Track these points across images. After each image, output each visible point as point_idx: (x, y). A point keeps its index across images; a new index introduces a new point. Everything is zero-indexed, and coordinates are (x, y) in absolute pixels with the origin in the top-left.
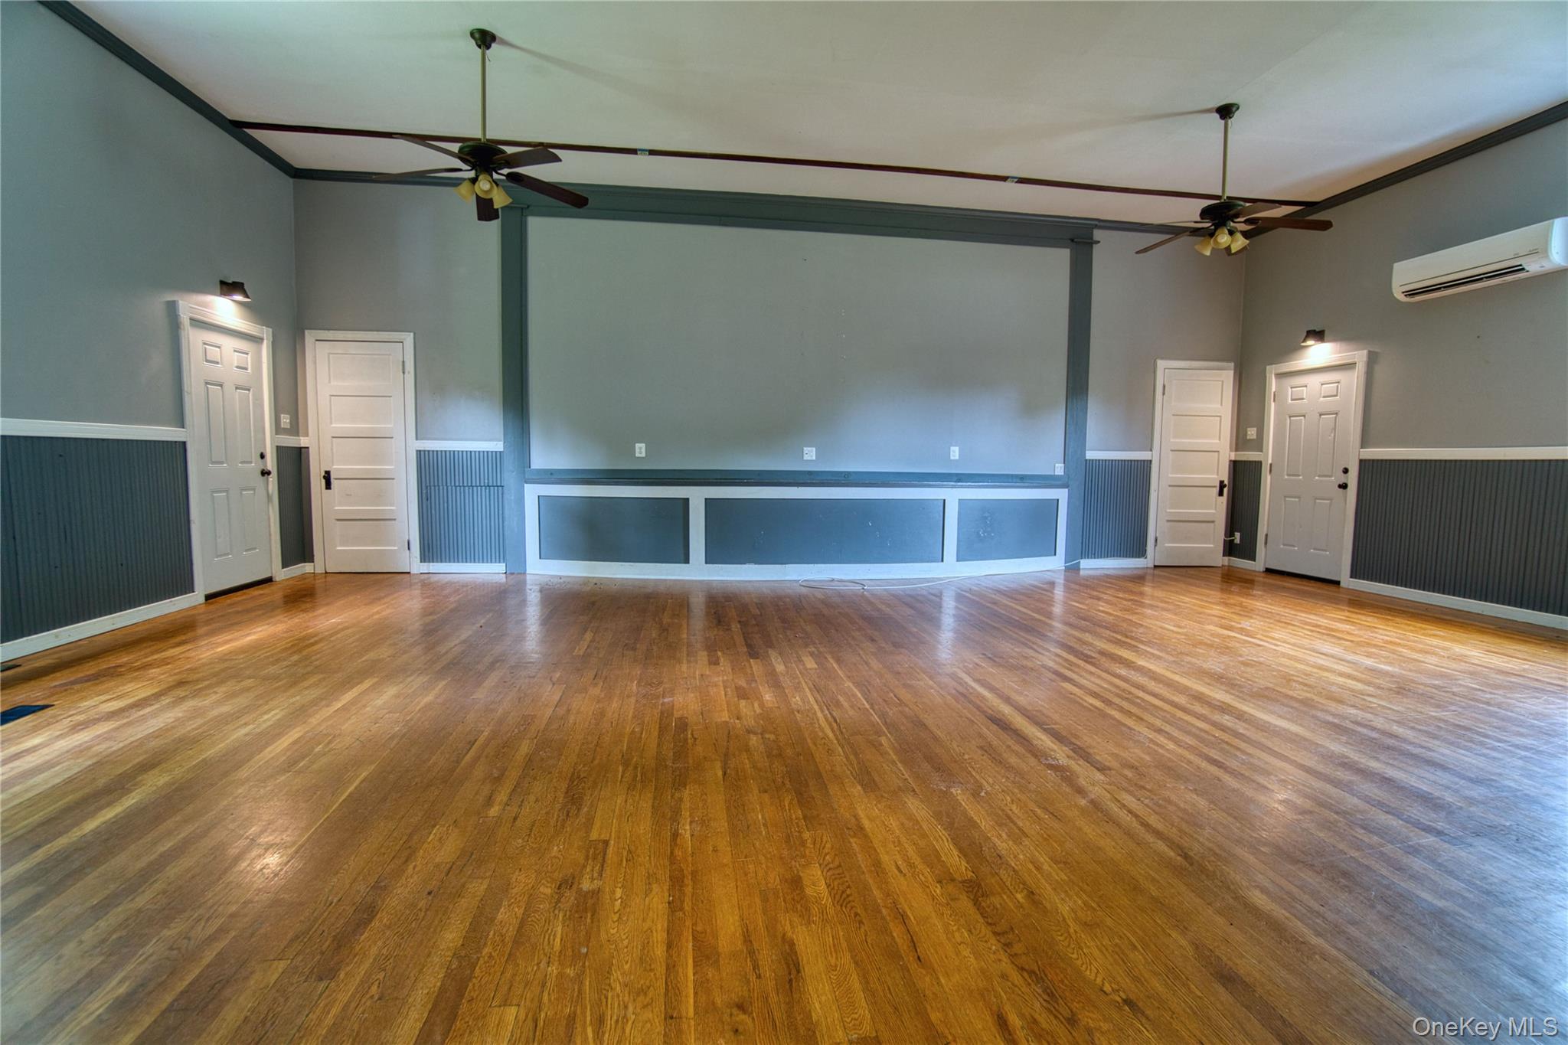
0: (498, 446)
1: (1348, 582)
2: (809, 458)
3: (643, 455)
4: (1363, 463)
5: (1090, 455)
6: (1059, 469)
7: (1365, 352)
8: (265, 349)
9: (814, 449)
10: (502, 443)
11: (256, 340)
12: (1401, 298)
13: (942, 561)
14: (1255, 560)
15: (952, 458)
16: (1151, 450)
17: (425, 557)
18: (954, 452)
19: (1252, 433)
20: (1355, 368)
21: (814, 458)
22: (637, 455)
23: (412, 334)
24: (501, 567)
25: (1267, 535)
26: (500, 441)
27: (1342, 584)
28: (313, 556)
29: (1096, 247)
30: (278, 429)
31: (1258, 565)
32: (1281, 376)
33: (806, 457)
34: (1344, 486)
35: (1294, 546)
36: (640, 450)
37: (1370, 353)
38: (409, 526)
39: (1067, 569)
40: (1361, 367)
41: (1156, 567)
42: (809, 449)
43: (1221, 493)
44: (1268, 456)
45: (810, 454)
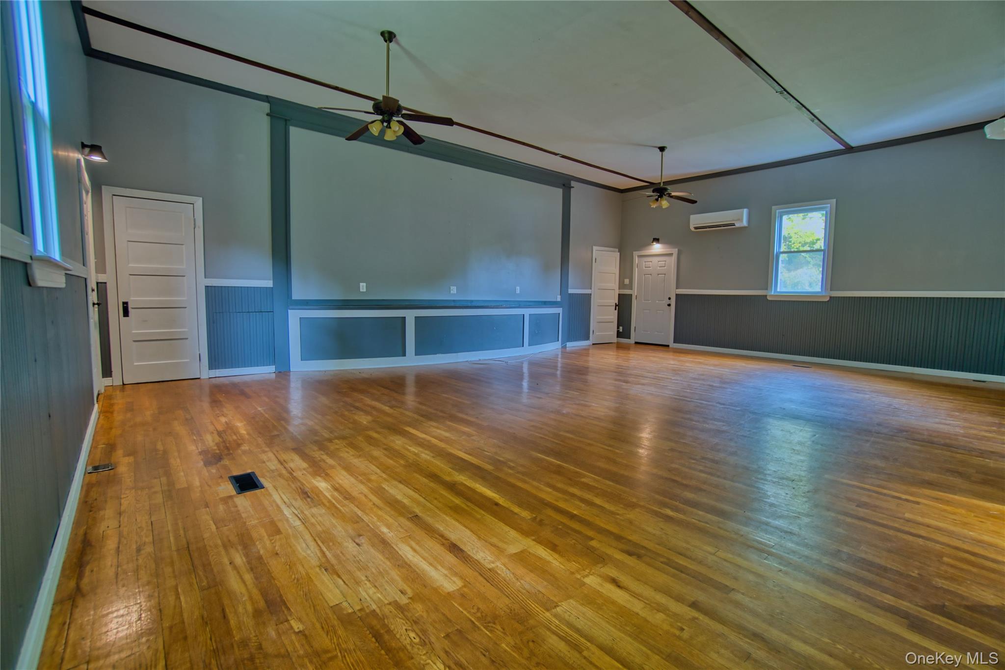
0: (269, 284)
1: (672, 345)
2: (453, 293)
3: (365, 290)
4: (677, 295)
5: (571, 291)
6: (559, 299)
7: (677, 250)
9: (455, 287)
10: (272, 281)
12: (693, 229)
13: (523, 346)
14: (630, 339)
16: (591, 289)
17: (212, 366)
19: (627, 281)
20: (672, 256)
21: (456, 292)
22: (361, 290)
23: (201, 198)
24: (272, 369)
25: (635, 327)
26: (270, 280)
27: (670, 346)
28: (111, 372)
29: (572, 189)
31: (632, 341)
32: (640, 256)
33: (452, 292)
34: (669, 305)
35: (647, 331)
36: (363, 287)
37: (678, 250)
38: (199, 343)
39: (562, 347)
40: (675, 257)
41: (593, 344)
42: (453, 287)
43: (616, 309)
44: (634, 292)
45: (454, 290)
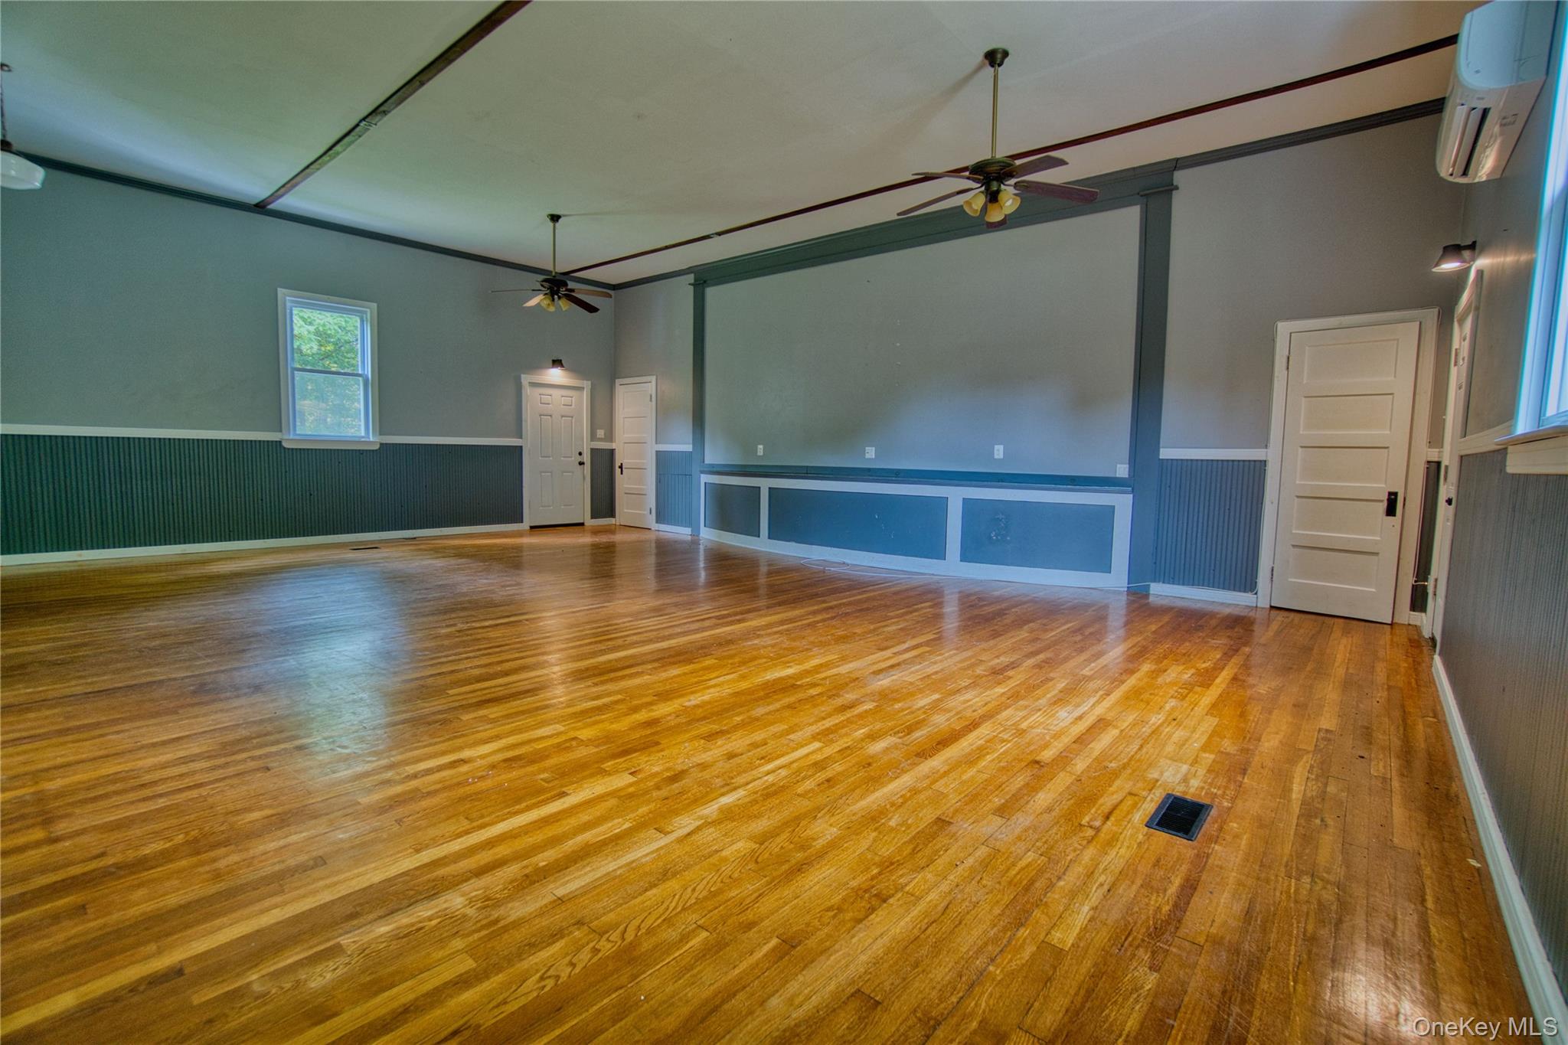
0: (690, 447)
2: (870, 457)
6: (1122, 471)
8: (585, 395)
9: (874, 449)
10: (692, 446)
11: (580, 389)
15: (996, 457)
16: (1264, 447)
17: (658, 519)
18: (998, 450)
21: (873, 456)
22: (758, 454)
24: (689, 530)
26: (691, 444)
28: (615, 514)
29: (1174, 192)
30: (593, 437)
33: (867, 456)
36: (761, 447)
38: (651, 501)
41: (1270, 608)
42: (870, 448)
45: (871, 452)
